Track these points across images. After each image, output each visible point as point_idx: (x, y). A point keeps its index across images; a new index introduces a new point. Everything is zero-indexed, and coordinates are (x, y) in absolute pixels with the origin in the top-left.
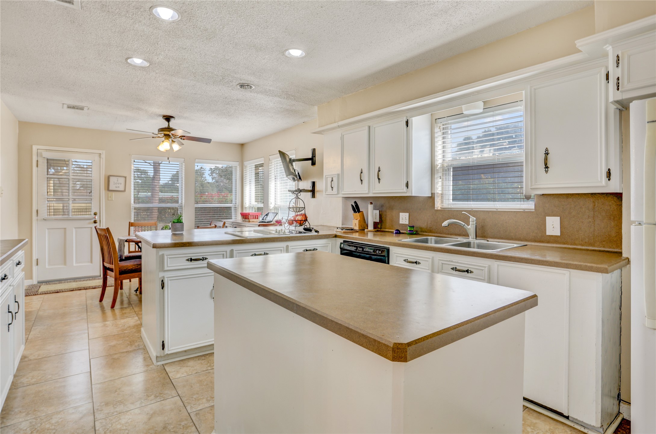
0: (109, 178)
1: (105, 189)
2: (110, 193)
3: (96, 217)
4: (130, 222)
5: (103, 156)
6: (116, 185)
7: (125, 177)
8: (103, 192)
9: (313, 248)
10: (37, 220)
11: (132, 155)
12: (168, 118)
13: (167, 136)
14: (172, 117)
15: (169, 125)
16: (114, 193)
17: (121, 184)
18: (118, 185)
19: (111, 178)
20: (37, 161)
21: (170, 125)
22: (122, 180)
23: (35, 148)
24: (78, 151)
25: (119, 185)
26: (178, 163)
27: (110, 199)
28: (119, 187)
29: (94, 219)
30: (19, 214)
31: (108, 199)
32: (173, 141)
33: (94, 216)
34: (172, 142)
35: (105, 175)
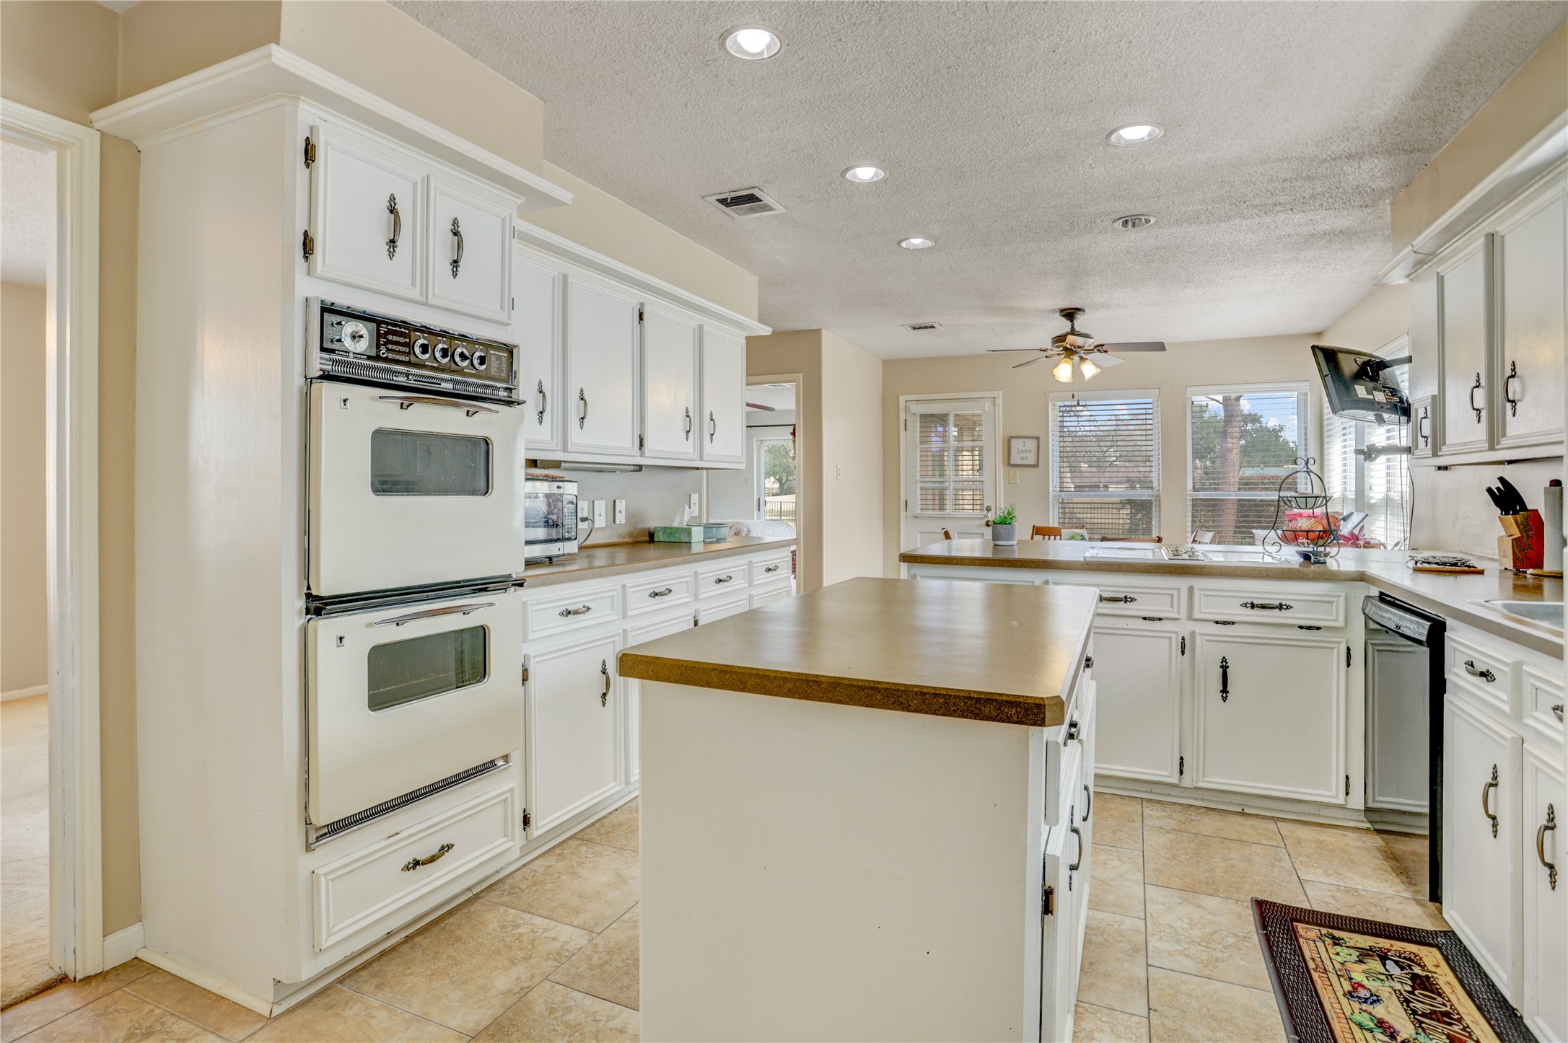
0: (1008, 441)
1: (1004, 464)
2: (1012, 470)
3: (989, 515)
4: (1034, 526)
5: (1000, 402)
6: (1022, 455)
7: (1037, 438)
8: (1001, 468)
9: (1277, 603)
10: (906, 517)
11: (1050, 394)
12: (1070, 314)
13: (1069, 352)
14: (1078, 309)
15: (1073, 327)
16: (1018, 471)
17: (1030, 451)
18: (1024, 455)
19: (1014, 442)
20: (906, 420)
21: (1075, 327)
22: (1031, 444)
23: (902, 399)
24: (960, 397)
25: (1027, 454)
26: (1150, 400)
27: (1011, 481)
28: (1027, 458)
29: (986, 519)
30: (884, 507)
31: (1009, 481)
32: (1081, 358)
33: (985, 512)
34: (1080, 360)
35: (1003, 437)
